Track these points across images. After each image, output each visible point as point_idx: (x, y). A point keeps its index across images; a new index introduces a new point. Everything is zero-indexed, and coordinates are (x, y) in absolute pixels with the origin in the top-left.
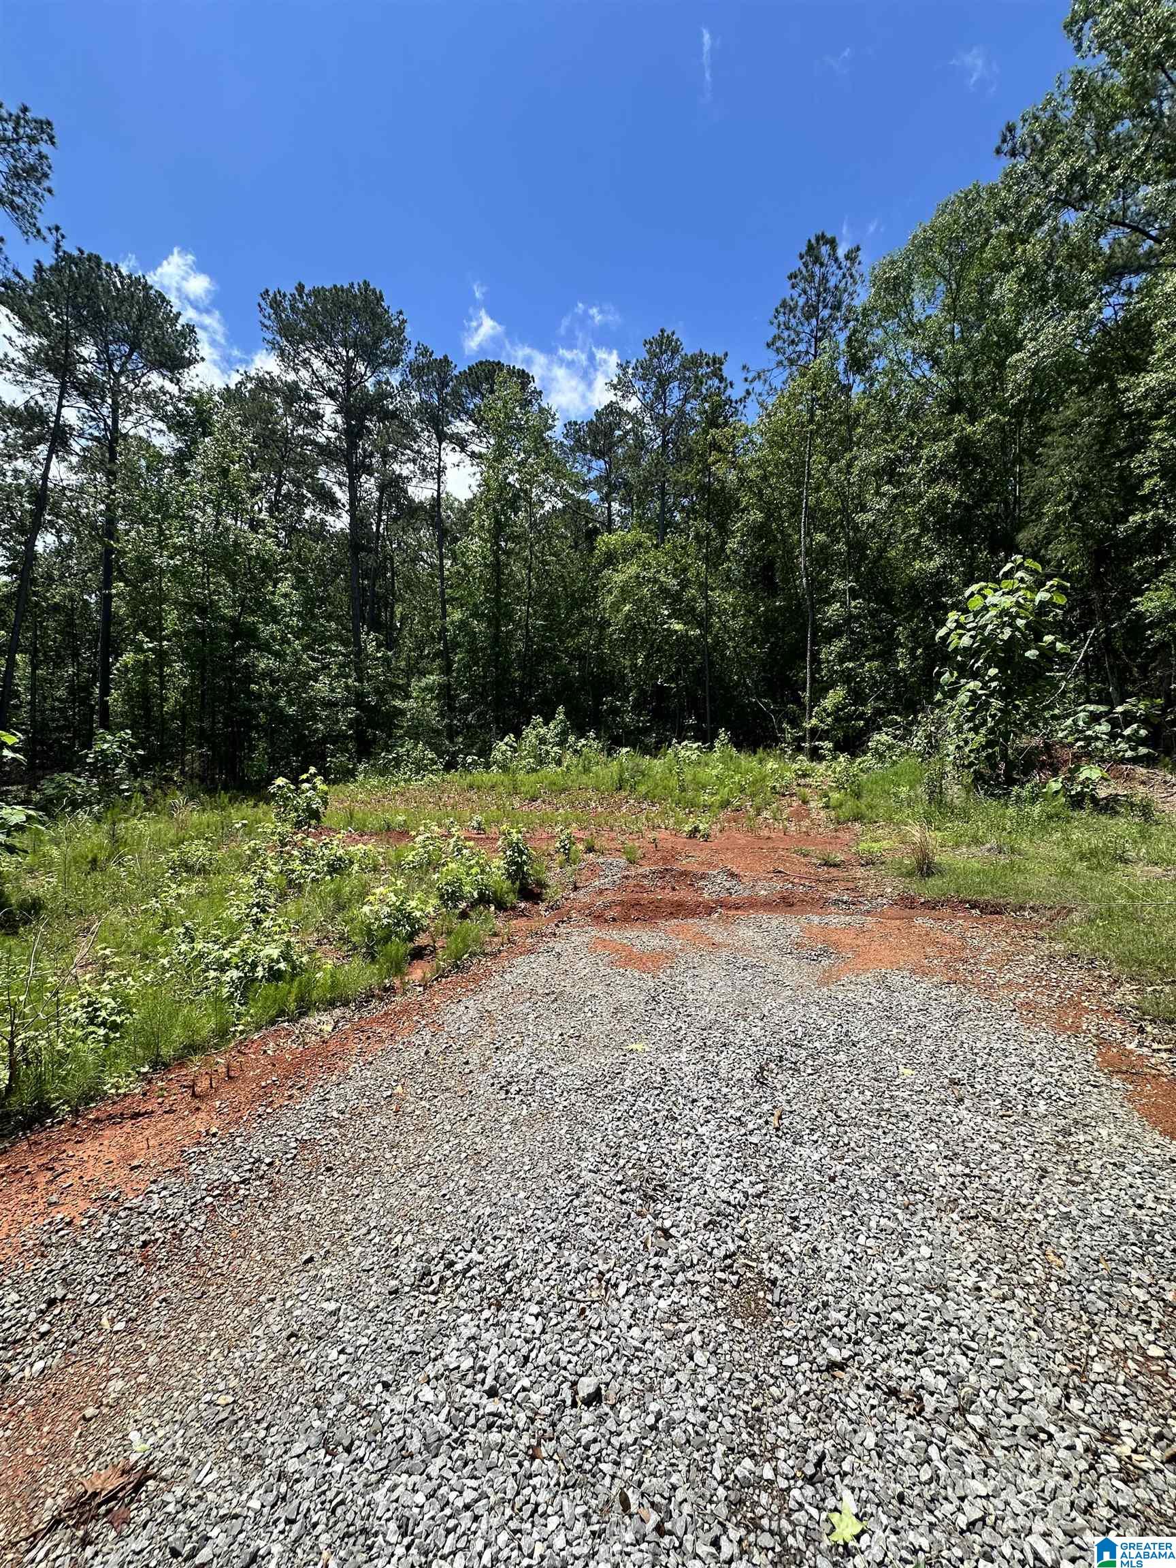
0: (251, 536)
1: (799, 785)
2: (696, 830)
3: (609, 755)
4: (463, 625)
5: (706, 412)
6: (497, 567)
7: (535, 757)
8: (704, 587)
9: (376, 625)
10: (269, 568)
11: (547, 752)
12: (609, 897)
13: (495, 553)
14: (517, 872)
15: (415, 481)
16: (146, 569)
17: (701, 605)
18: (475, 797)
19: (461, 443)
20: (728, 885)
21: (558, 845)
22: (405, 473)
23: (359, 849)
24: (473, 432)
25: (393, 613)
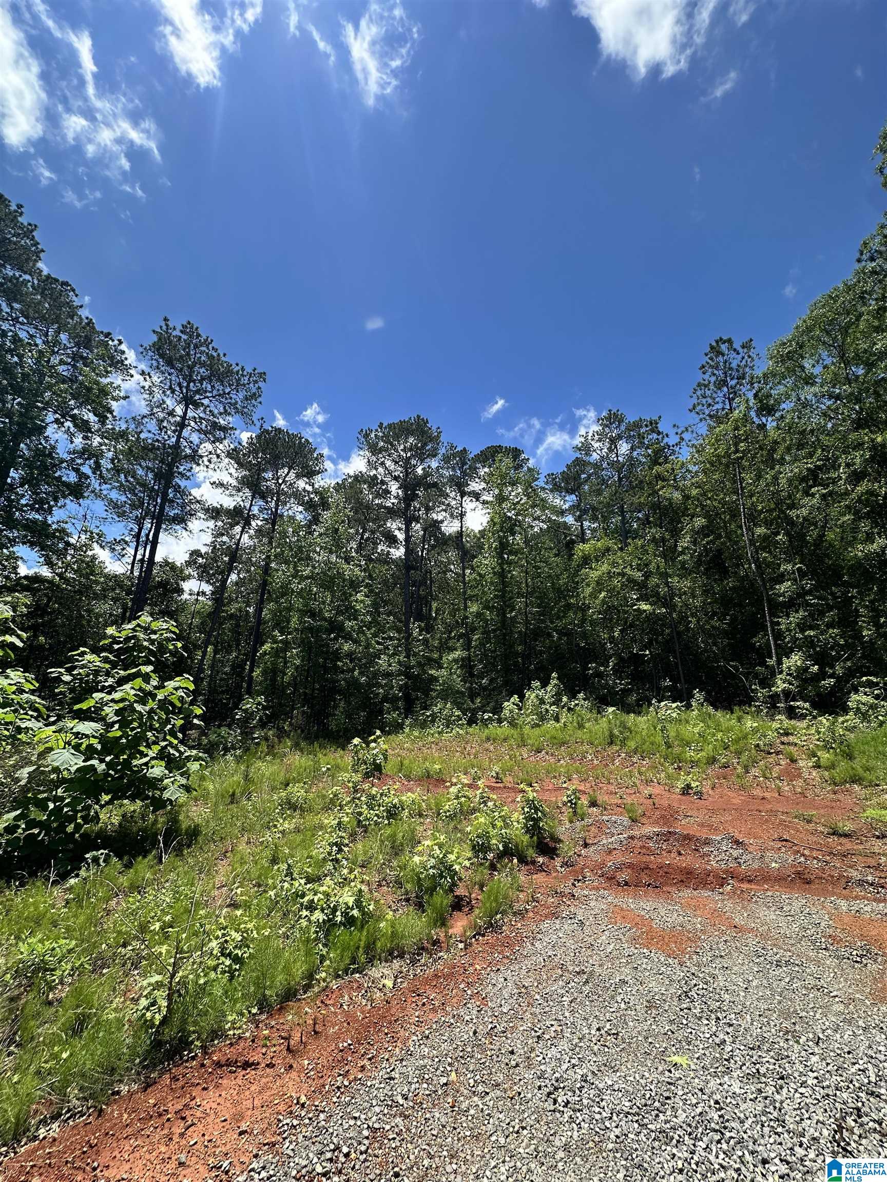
0: (345, 566)
1: (783, 743)
2: (688, 786)
3: (599, 712)
4: (479, 615)
5: (649, 455)
6: (502, 575)
7: (537, 714)
8: (665, 576)
9: (419, 617)
10: (354, 585)
11: (547, 711)
12: (619, 858)
13: (501, 565)
14: (533, 827)
15: (445, 523)
16: (285, 591)
17: (663, 590)
18: (492, 748)
19: (476, 496)
20: (735, 853)
21: (565, 799)
22: (440, 518)
23: (408, 797)
24: (484, 489)
25: (431, 606)
